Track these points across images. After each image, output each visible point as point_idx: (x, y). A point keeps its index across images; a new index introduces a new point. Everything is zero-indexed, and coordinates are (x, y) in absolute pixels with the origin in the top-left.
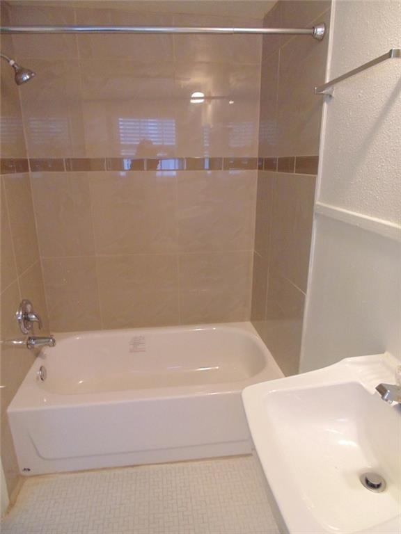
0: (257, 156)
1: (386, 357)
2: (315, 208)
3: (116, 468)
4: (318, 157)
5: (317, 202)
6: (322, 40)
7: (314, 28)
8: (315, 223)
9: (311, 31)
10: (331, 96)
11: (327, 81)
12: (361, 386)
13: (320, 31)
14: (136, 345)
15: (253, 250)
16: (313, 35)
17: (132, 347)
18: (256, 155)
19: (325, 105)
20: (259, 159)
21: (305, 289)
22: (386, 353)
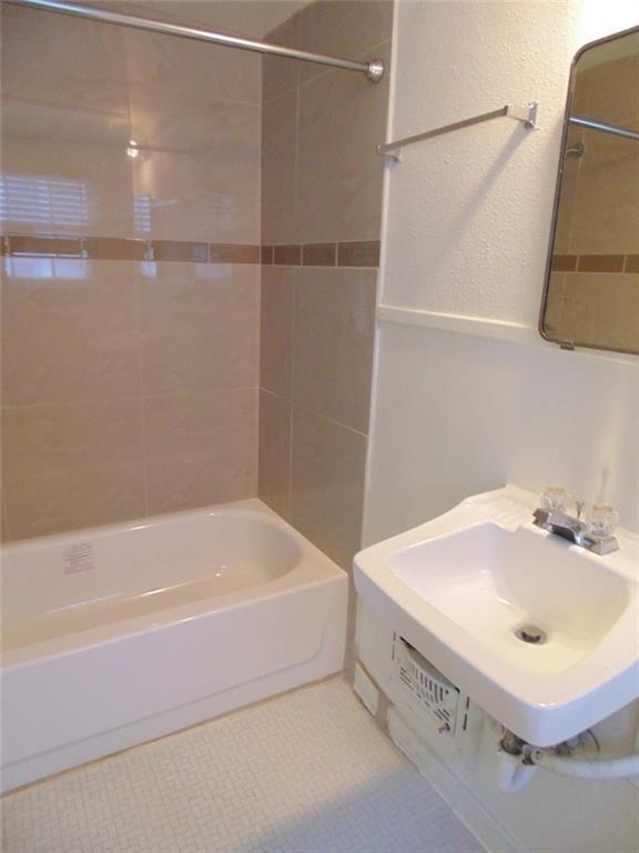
0: (258, 243)
1: (510, 489)
2: (377, 314)
3: (86, 764)
4: (379, 242)
5: (380, 305)
6: (378, 82)
7: (368, 64)
8: (378, 333)
9: (365, 68)
10: (396, 160)
11: (390, 140)
12: (497, 527)
13: (376, 69)
14: (76, 561)
15: (257, 387)
16: (367, 73)
17: (68, 564)
18: (256, 240)
19: (388, 173)
20: (263, 247)
21: (365, 429)
22: (508, 486)
